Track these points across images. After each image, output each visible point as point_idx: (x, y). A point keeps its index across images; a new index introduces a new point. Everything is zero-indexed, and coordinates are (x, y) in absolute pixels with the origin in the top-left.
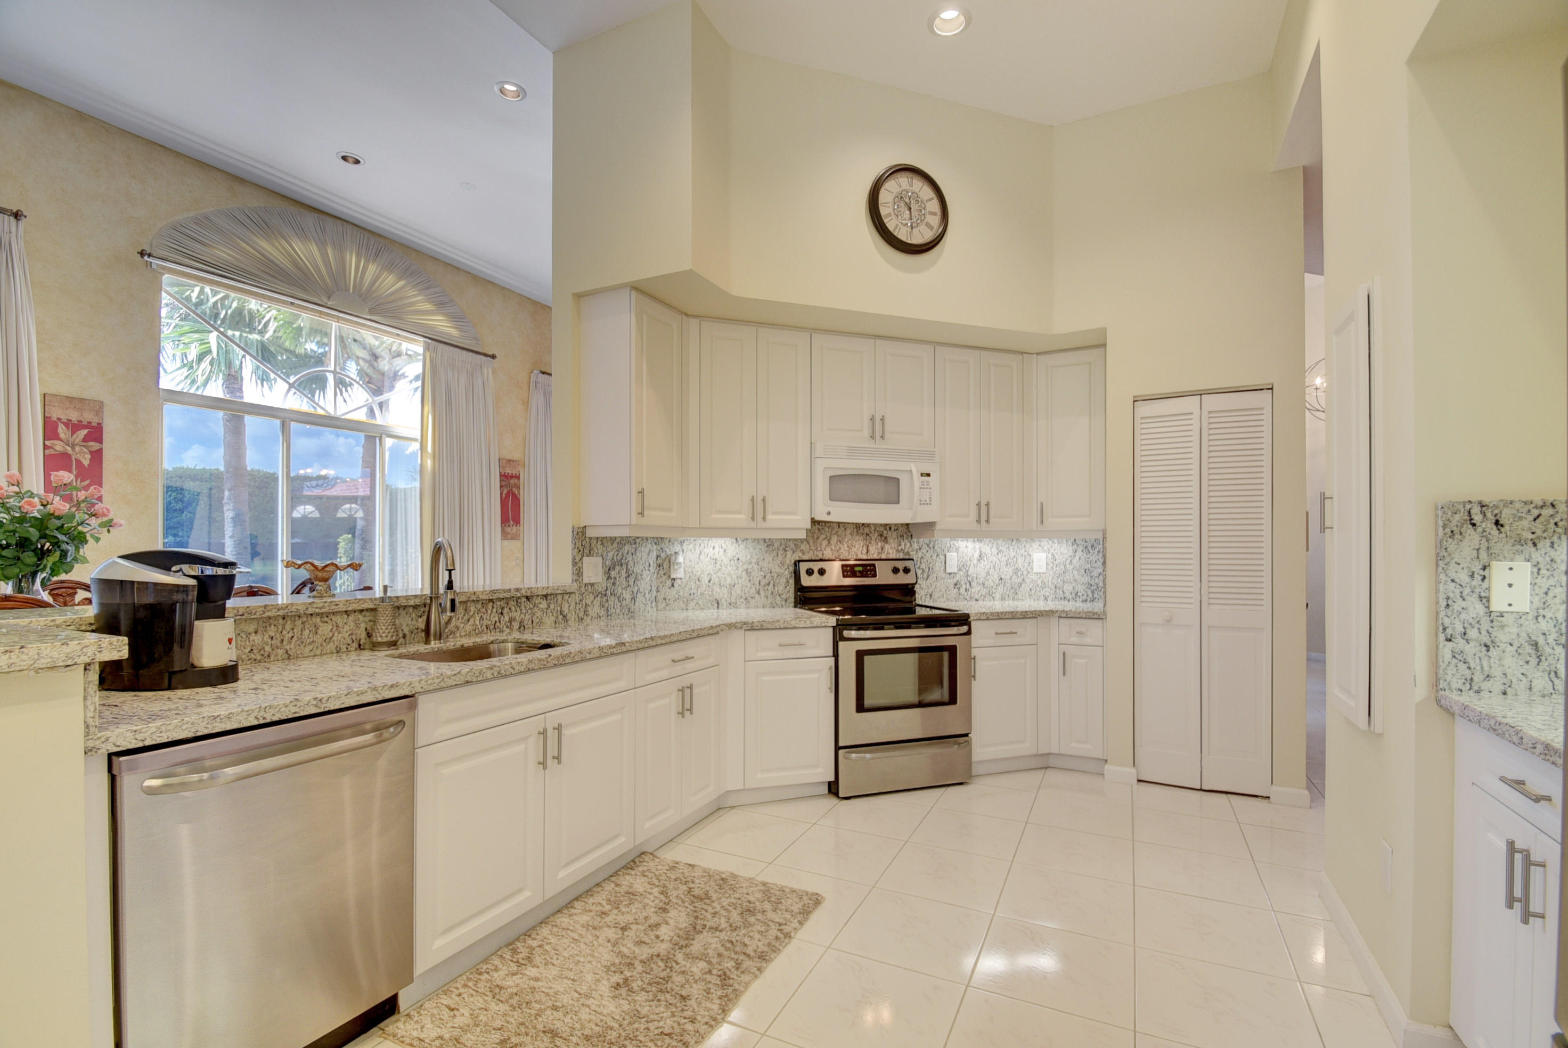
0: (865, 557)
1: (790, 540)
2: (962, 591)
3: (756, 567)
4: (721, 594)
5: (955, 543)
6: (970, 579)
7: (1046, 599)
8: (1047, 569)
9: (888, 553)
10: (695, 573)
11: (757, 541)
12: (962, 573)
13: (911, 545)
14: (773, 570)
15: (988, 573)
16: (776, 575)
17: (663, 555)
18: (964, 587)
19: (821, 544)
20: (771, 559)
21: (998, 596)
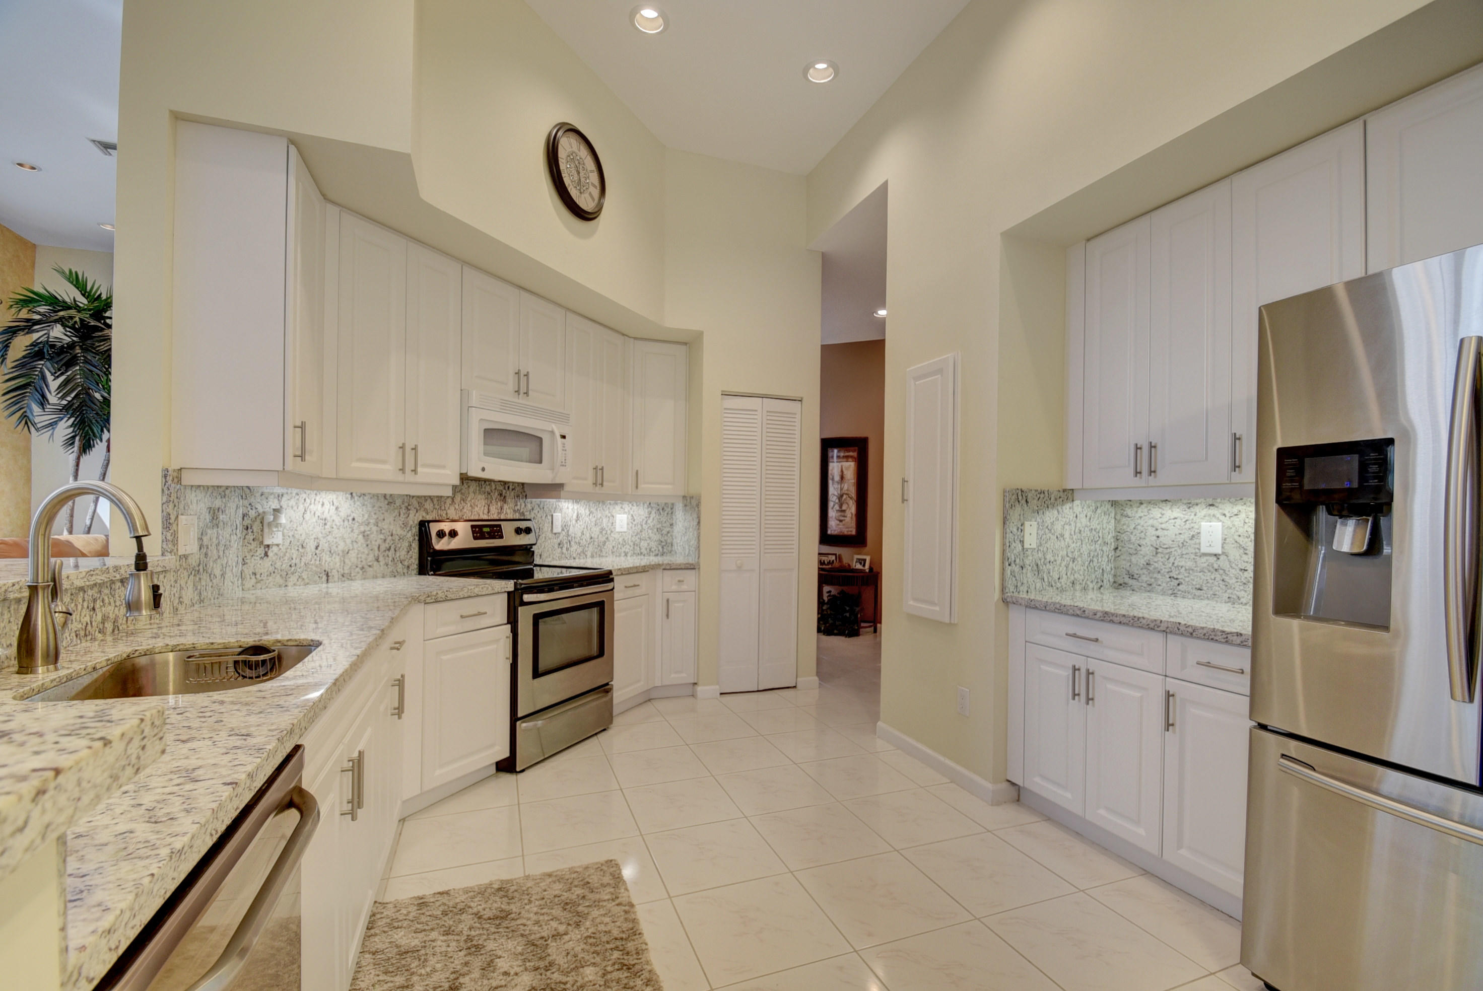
0: (485, 517)
1: (413, 497)
2: (564, 550)
3: (375, 528)
4: (331, 564)
5: (560, 504)
6: (570, 538)
7: (626, 555)
8: (628, 528)
9: (506, 513)
10: (297, 536)
11: (376, 496)
12: (564, 533)
13: (525, 506)
14: (394, 532)
15: (583, 534)
16: (397, 538)
17: (252, 513)
18: (565, 546)
19: (445, 503)
20: (391, 519)
21: (589, 554)
